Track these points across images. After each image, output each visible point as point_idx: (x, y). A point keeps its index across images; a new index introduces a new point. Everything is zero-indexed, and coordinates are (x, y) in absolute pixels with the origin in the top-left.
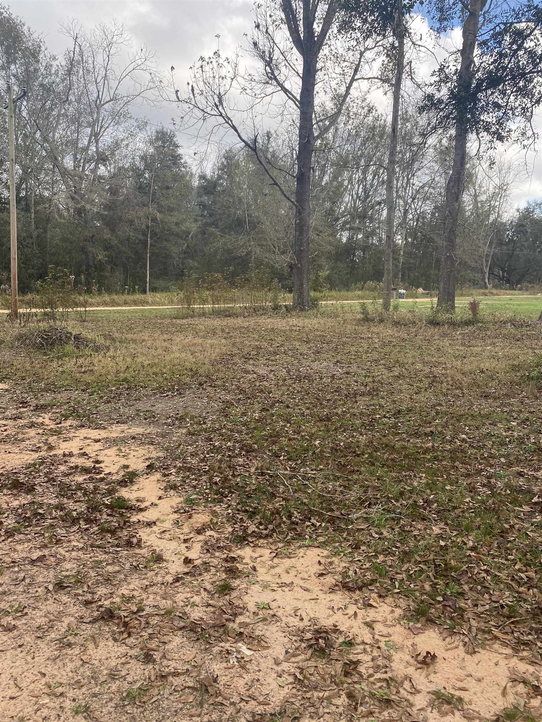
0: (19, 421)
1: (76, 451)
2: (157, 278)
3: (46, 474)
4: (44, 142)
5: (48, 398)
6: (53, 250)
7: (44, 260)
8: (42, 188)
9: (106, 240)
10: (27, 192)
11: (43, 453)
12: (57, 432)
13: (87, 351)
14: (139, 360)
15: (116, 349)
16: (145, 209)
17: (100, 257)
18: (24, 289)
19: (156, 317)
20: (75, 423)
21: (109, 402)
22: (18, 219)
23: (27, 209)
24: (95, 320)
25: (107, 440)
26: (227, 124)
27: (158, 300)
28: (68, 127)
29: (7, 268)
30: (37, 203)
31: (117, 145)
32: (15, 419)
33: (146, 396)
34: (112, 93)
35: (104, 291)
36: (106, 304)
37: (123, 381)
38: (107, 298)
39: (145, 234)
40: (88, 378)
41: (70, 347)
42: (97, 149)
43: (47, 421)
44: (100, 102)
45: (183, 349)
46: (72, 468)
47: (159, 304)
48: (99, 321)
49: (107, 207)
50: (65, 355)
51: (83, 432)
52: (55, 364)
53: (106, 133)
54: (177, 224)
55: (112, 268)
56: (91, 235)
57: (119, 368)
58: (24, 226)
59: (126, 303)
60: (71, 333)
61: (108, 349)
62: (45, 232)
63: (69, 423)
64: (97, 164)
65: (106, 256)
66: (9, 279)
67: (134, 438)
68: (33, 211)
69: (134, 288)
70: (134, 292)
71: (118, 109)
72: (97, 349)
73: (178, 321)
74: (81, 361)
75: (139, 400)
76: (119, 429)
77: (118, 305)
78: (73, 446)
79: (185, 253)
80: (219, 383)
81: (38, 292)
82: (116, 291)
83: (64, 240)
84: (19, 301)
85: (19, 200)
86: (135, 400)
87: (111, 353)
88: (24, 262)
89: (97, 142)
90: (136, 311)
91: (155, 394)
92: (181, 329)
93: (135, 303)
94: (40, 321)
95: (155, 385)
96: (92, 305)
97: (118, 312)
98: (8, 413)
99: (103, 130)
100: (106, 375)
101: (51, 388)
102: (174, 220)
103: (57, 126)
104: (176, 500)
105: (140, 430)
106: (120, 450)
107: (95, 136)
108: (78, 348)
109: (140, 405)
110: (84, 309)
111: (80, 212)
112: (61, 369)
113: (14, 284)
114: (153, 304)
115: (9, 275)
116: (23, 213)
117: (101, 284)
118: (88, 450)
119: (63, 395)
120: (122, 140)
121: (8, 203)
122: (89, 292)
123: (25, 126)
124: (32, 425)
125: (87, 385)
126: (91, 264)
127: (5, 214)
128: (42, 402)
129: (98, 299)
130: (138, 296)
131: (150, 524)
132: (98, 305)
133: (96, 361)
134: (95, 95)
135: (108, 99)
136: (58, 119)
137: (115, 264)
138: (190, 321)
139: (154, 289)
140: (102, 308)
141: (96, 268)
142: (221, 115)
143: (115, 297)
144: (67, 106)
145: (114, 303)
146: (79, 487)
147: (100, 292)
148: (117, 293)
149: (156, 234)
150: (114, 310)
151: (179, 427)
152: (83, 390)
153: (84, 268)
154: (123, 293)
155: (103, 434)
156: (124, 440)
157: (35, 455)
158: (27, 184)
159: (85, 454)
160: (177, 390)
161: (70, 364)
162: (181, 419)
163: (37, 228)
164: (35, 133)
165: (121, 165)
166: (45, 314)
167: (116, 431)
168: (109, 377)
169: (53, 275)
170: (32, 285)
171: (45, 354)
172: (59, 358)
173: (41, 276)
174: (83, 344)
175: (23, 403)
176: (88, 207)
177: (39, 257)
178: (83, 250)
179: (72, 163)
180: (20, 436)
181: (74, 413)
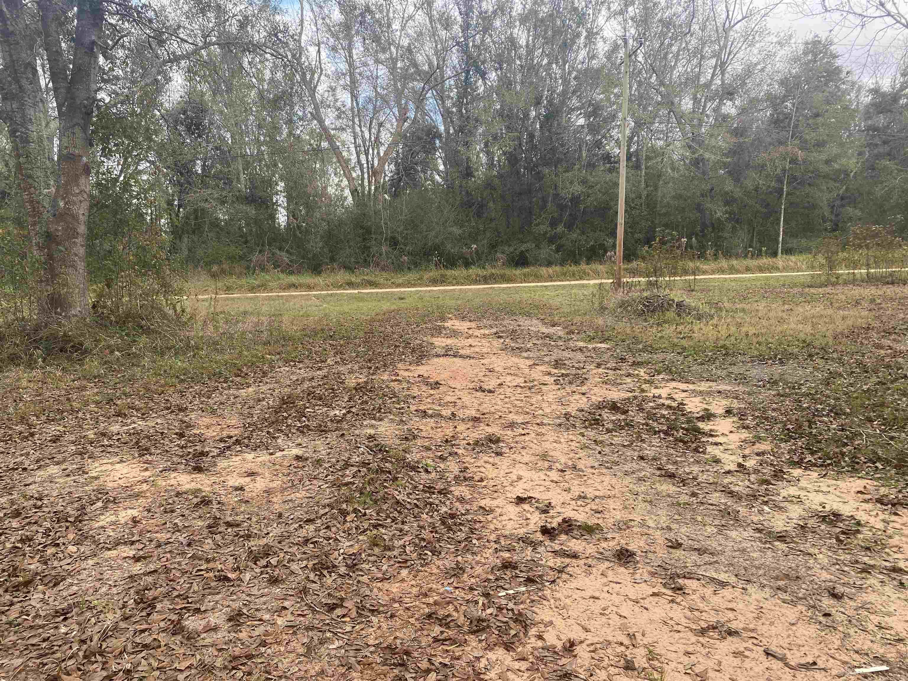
0: (618, 371)
1: (664, 395)
2: (794, 235)
3: (638, 406)
4: (660, 86)
5: (646, 356)
6: (664, 211)
7: (653, 222)
8: (655, 140)
9: (727, 193)
10: (638, 146)
11: (636, 394)
12: (650, 382)
13: (689, 319)
14: (744, 329)
15: (720, 318)
16: (781, 149)
17: (719, 214)
18: (628, 257)
19: (784, 285)
20: (667, 377)
21: (703, 364)
22: (628, 180)
23: (637, 167)
24: (705, 290)
25: (694, 391)
26: (898, 25)
27: (792, 264)
28: (689, 61)
29: (613, 234)
30: (648, 158)
31: (749, 71)
32: (614, 370)
33: (743, 362)
34: (745, 9)
35: (721, 255)
36: (722, 271)
37: (721, 347)
38: (724, 263)
39: (780, 181)
40: (684, 343)
41: (671, 314)
42: (723, 81)
43: (642, 374)
44: (730, 22)
45: (805, 320)
46: (658, 405)
47: (793, 270)
48: (710, 290)
49: (732, 152)
50: (665, 322)
51: (674, 384)
52: (654, 330)
53: (735, 60)
54: (827, 162)
55: (734, 228)
56: (709, 187)
57: (720, 335)
58: (634, 185)
59: (748, 270)
60: (673, 300)
61: (712, 317)
62: (656, 188)
63: (661, 376)
64: (721, 100)
65: (726, 212)
66: (614, 246)
67: (719, 392)
68: (643, 167)
69: (761, 251)
70: (760, 254)
71: (753, 25)
72: (699, 318)
73: (812, 290)
74: (680, 328)
75: (734, 365)
76: (707, 385)
77: (738, 272)
78: (664, 392)
79: (842, 199)
80: (835, 355)
81: (644, 258)
82: (737, 254)
83: (678, 197)
84: (624, 269)
85: (629, 158)
86: (730, 364)
87: (715, 321)
88: (630, 226)
89: (723, 74)
90: (757, 279)
91: (752, 361)
92: (810, 300)
93: (761, 270)
94: (643, 290)
95: (756, 353)
96: (704, 272)
97: (735, 280)
98: (608, 365)
99: (730, 58)
100: (704, 342)
101: (650, 349)
102: (824, 157)
103: (676, 64)
104: (745, 434)
105: (729, 388)
106: (704, 399)
107: (722, 66)
108: (679, 315)
109: (735, 369)
110: (693, 277)
111: (697, 162)
112: (659, 335)
113: (619, 251)
114: (785, 269)
115: (615, 241)
116: (633, 172)
117: (718, 247)
118: (675, 396)
119: (658, 356)
120: (756, 65)
121: (618, 162)
122: (702, 256)
123: (640, 72)
124: (629, 375)
125: (684, 349)
126: (707, 222)
127: (614, 174)
128: (639, 360)
129: (713, 265)
130: (765, 261)
131: (716, 444)
132: (713, 272)
133: (696, 329)
134: (724, 16)
135: (740, 17)
136: (678, 55)
137: (737, 221)
138: (828, 290)
139: (788, 251)
140: (717, 276)
141: (713, 228)
142: (889, 14)
143: (734, 262)
144: (688, 38)
145: (732, 270)
146: (663, 416)
147: (716, 257)
148: (737, 256)
149: (795, 178)
150: (730, 278)
151: (769, 389)
152: (679, 353)
153: (699, 228)
154: (746, 256)
155: (691, 387)
156: (709, 393)
157: (630, 394)
158: (638, 137)
159: (672, 398)
160: (780, 359)
161: (669, 330)
162: (776, 383)
163: (647, 186)
164: (651, 77)
165: (753, 95)
166: (650, 283)
167: (704, 386)
168: (707, 343)
169: (660, 240)
170: (639, 252)
171: (646, 320)
172: (658, 324)
173: (648, 241)
174: (684, 311)
175: (621, 359)
176: (707, 155)
177: (647, 220)
178: (699, 208)
179: (690, 106)
180: (619, 381)
181: (668, 370)
